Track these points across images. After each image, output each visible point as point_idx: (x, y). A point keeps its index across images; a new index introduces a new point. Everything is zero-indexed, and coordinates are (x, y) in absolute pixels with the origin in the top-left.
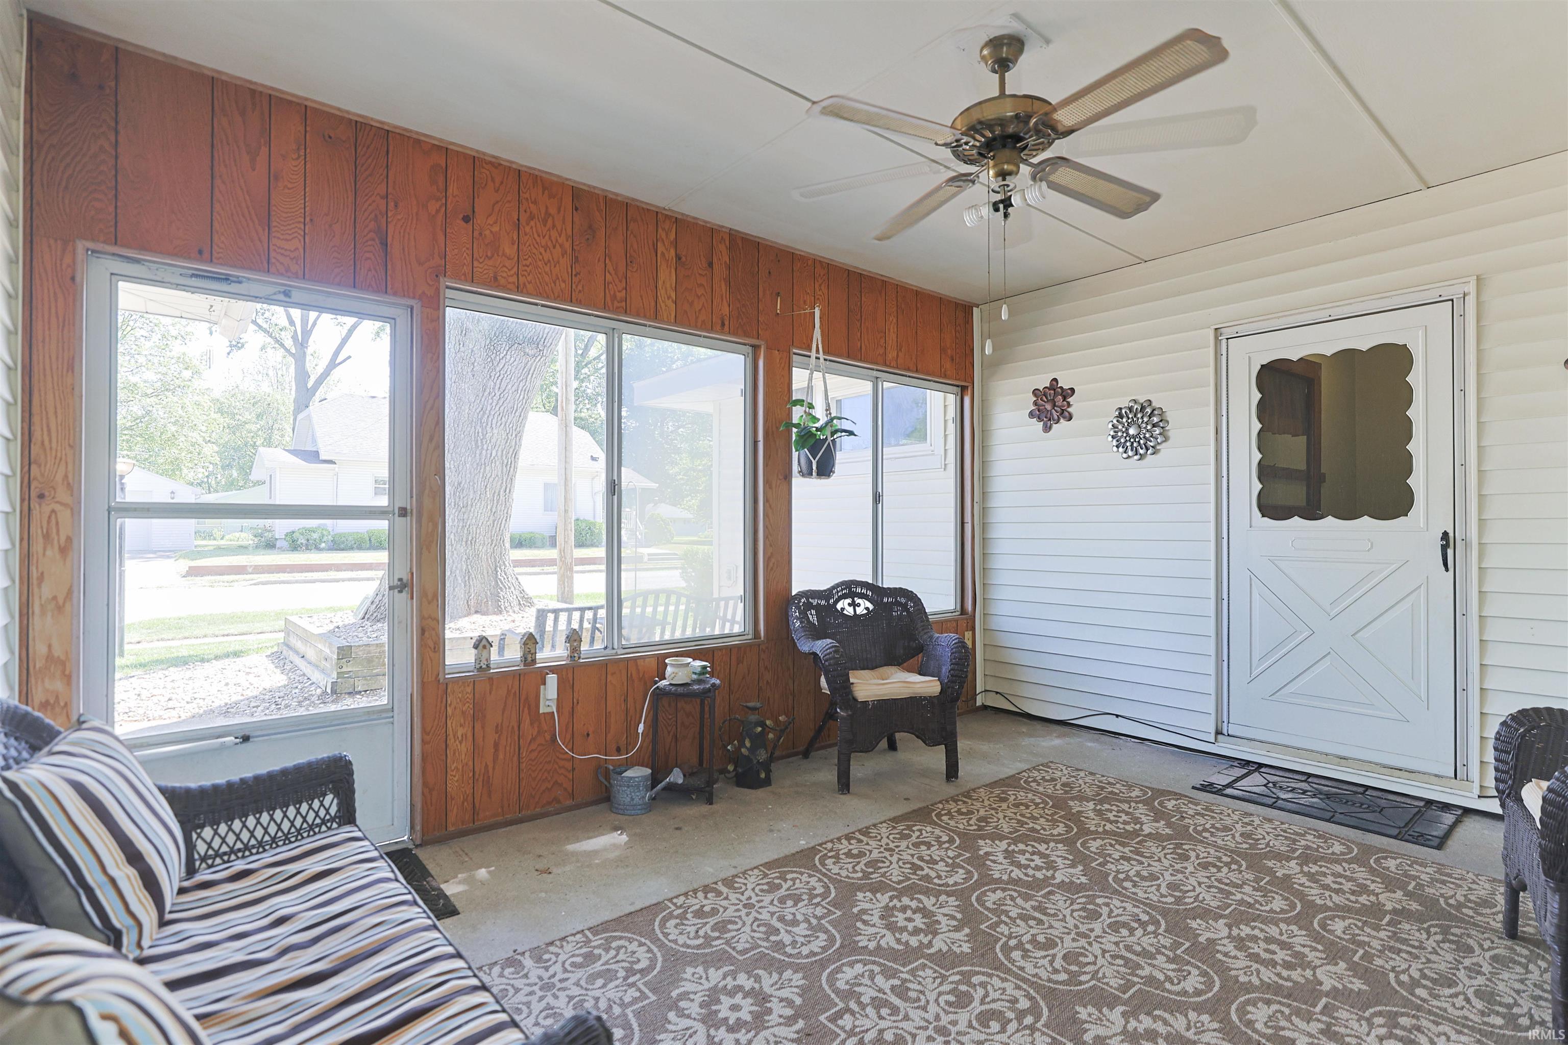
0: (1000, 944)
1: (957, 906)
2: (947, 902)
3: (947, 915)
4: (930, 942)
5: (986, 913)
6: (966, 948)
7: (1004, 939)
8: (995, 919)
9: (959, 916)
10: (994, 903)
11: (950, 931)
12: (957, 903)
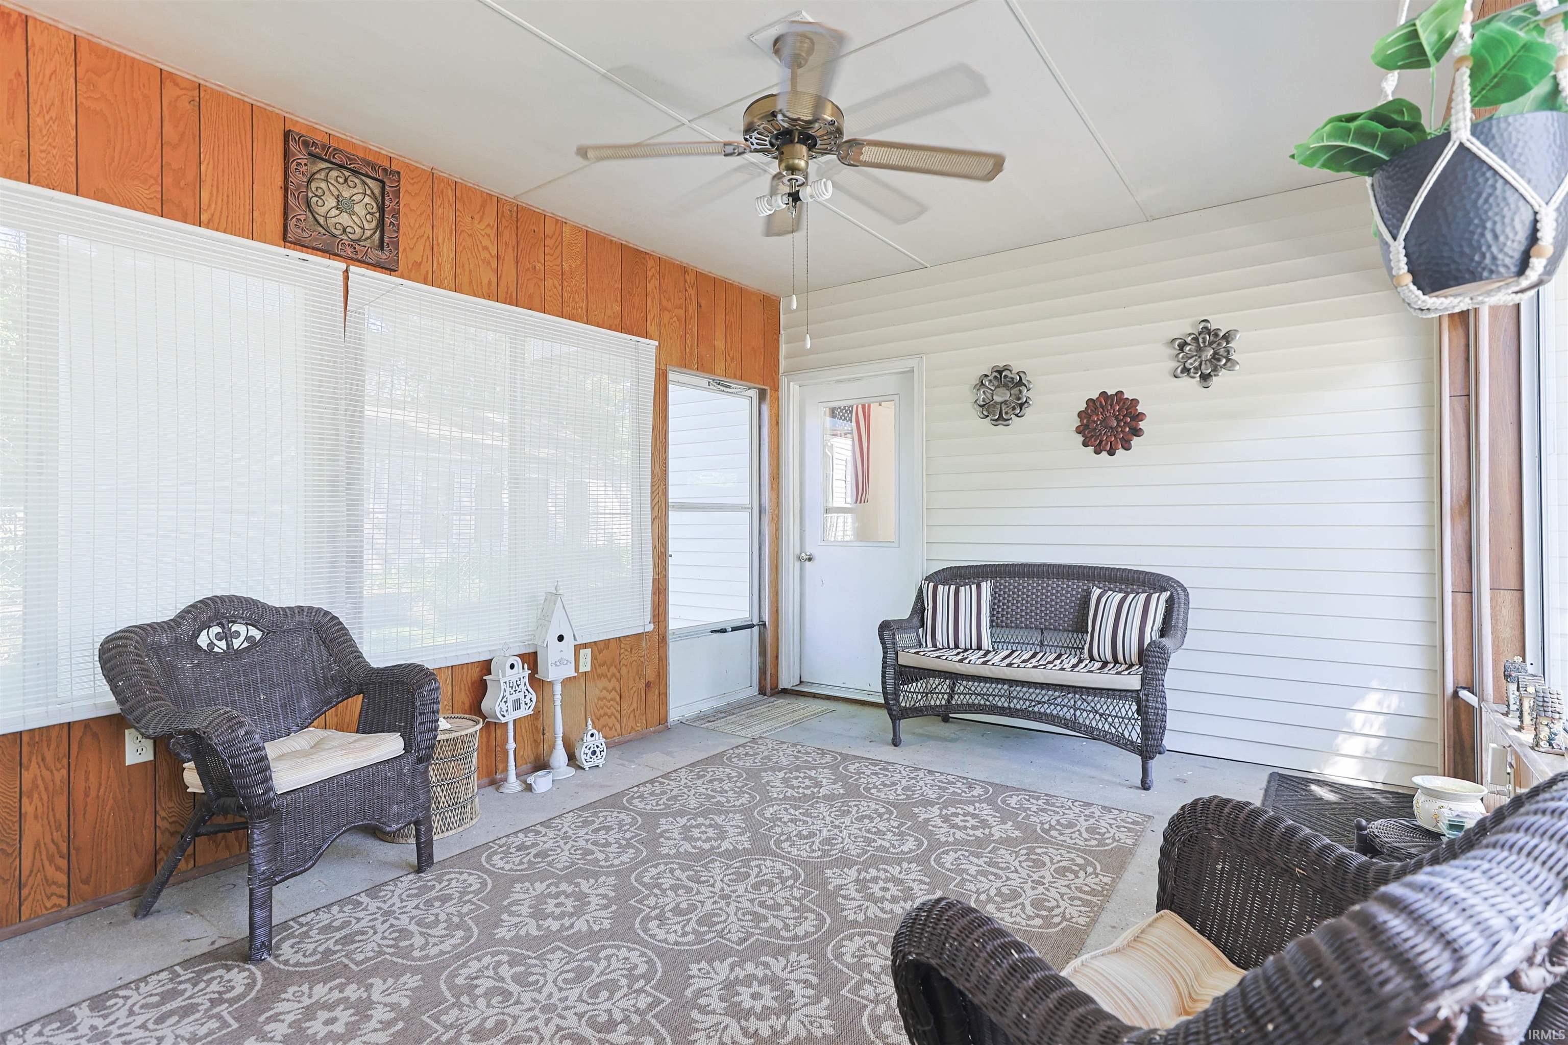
0: (801, 880)
1: (843, 910)
2: (855, 913)
3: (851, 899)
4: (860, 874)
5: (814, 907)
6: (829, 873)
7: (797, 884)
8: (805, 902)
9: (840, 900)
10: (806, 918)
11: (846, 885)
12: (845, 913)
